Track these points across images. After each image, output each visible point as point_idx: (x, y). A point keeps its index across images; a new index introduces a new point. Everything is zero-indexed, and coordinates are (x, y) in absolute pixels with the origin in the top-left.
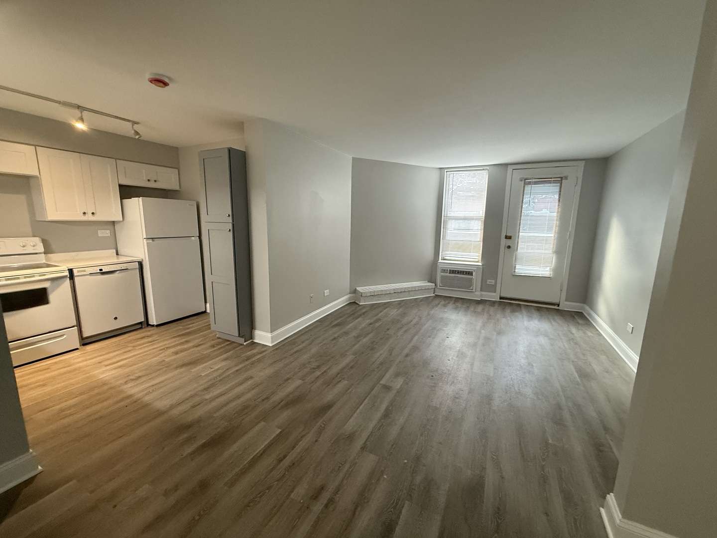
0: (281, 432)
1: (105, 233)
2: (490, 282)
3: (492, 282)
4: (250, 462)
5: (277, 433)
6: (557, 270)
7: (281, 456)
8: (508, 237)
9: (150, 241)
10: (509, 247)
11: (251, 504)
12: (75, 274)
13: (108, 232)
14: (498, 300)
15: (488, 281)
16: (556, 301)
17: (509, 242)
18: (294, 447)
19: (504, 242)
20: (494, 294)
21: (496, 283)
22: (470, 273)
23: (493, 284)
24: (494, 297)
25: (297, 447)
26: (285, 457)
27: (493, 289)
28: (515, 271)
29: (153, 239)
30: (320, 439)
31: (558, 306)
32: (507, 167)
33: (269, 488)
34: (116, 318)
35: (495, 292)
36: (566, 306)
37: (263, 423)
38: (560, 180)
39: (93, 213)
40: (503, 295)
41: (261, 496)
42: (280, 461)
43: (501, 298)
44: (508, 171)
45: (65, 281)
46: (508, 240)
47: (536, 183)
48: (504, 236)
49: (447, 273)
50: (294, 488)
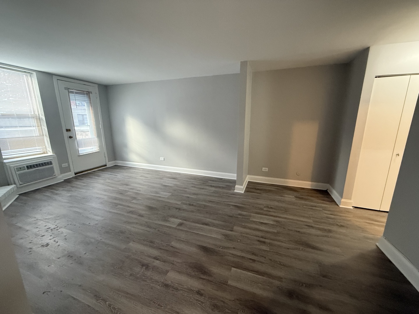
0: (234, 267)
2: (64, 166)
3: (66, 165)
4: (263, 276)
5: (235, 269)
6: (101, 147)
7: (251, 261)
8: (68, 130)
10: (70, 137)
11: (282, 264)
14: (74, 176)
15: (63, 165)
16: (104, 164)
17: (69, 134)
18: (243, 257)
19: (66, 134)
20: (70, 173)
21: (69, 165)
22: (50, 163)
23: (67, 166)
24: (71, 175)
25: (242, 255)
26: (250, 259)
27: (68, 169)
28: (79, 153)
30: (232, 247)
31: (106, 166)
32: (52, 76)
33: (271, 260)
35: (70, 171)
36: (110, 164)
37: (230, 282)
38: (88, 93)
40: (77, 171)
41: (276, 261)
42: (254, 261)
43: (76, 174)
44: (54, 80)
46: (69, 132)
47: (76, 93)
48: (65, 130)
49: (25, 169)
50: (265, 250)
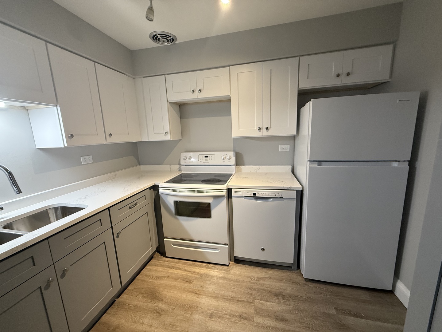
1: (285, 148)
9: (316, 165)
12: (233, 194)
13: (288, 147)
29: (320, 162)
34: (263, 249)
39: (267, 128)
45: (223, 200)
